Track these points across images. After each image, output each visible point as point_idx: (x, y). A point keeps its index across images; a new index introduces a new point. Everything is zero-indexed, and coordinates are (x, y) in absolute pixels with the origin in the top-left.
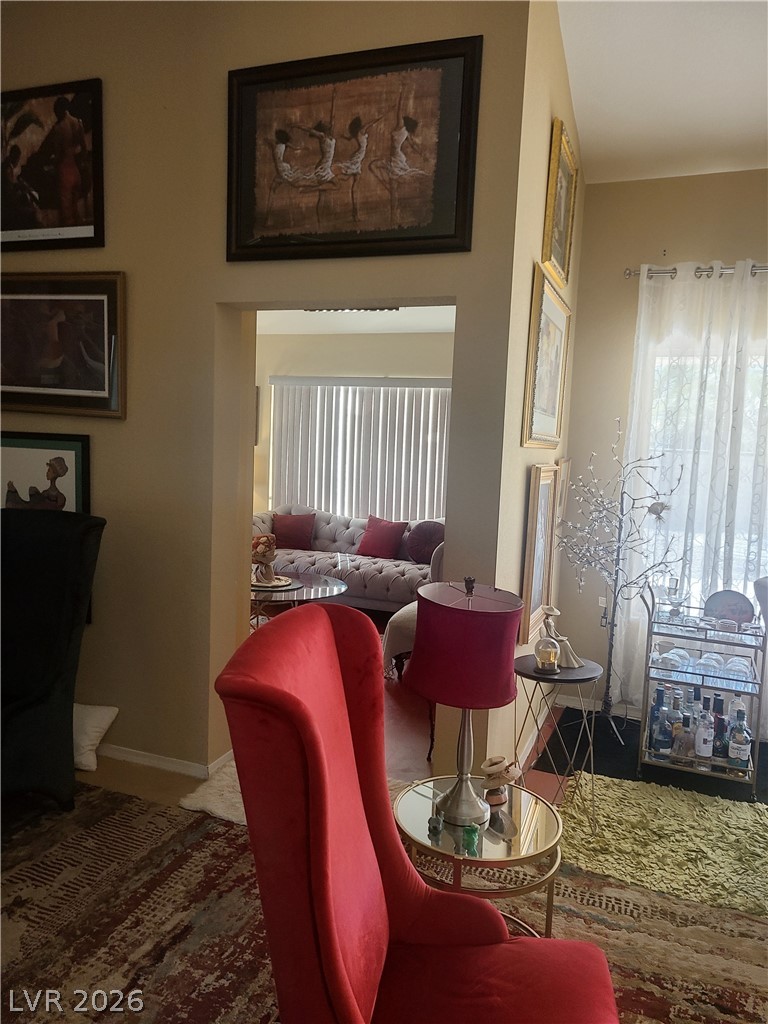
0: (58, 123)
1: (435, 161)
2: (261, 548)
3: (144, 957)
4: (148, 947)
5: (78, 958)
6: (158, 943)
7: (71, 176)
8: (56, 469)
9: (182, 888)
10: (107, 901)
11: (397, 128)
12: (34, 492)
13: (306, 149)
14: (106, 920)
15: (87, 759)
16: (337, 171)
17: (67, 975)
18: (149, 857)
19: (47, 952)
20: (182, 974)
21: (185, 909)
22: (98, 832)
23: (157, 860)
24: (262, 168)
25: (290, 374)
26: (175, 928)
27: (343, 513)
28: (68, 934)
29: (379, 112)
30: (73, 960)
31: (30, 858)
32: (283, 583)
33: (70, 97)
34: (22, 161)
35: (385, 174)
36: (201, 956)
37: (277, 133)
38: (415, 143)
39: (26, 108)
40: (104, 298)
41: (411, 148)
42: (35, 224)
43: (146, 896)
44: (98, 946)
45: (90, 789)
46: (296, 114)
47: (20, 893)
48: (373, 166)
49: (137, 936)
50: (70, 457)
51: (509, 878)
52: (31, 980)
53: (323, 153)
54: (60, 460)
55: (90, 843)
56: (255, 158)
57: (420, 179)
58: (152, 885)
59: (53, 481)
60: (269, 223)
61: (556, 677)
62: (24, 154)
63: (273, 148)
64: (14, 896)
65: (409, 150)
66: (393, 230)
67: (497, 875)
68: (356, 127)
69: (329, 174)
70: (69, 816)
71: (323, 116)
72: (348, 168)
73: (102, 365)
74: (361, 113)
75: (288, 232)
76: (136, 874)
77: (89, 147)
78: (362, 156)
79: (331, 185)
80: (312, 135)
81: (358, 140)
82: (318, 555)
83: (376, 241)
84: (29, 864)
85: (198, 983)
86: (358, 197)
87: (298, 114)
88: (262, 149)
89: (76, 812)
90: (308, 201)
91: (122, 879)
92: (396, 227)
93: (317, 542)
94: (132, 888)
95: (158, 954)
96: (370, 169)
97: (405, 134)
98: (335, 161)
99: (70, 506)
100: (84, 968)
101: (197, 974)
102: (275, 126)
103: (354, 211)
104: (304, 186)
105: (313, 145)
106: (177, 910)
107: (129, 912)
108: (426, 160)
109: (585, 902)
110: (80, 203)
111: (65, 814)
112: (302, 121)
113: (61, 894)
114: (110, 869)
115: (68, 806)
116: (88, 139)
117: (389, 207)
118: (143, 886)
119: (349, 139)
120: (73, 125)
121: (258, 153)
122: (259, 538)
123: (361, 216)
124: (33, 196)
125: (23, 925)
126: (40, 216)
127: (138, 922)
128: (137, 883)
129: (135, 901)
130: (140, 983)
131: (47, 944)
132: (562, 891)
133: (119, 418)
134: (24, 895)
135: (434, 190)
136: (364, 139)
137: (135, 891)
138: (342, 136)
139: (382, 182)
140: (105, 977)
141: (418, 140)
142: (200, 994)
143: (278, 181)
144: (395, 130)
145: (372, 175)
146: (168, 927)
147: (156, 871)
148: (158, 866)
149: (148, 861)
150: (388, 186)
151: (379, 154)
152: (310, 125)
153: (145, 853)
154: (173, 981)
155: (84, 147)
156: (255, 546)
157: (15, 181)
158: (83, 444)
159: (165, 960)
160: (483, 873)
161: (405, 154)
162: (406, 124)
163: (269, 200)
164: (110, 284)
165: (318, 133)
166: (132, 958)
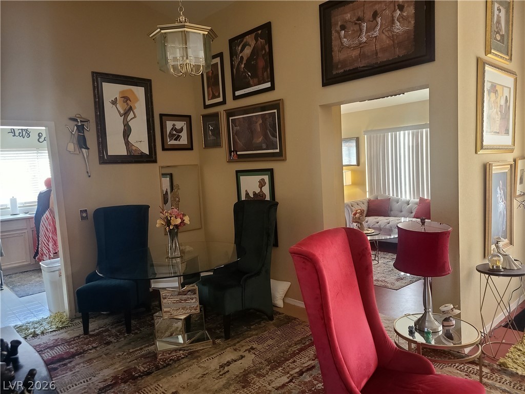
0: (256, 43)
1: (414, 21)
2: (358, 215)
3: (296, 373)
4: (297, 370)
5: (272, 369)
6: (301, 370)
7: (261, 63)
8: (262, 183)
9: (313, 353)
10: (283, 353)
11: (395, 11)
12: (255, 194)
13: (353, 30)
14: (283, 359)
15: (279, 303)
16: (368, 37)
17: (267, 374)
18: (301, 340)
19: (261, 366)
20: (309, 381)
21: (313, 360)
22: (282, 329)
23: (304, 342)
24: (335, 43)
25: (374, 129)
26: (308, 366)
27: (406, 197)
28: (269, 361)
29: (386, 5)
30: (270, 369)
31: (257, 335)
32: (370, 232)
33: (260, 32)
34: (244, 62)
35: (390, 33)
36: (318, 377)
37: (340, 26)
38: (404, 16)
39: (245, 40)
40: (276, 111)
41: (402, 19)
42: (249, 86)
43: (298, 353)
44: (279, 367)
45: (280, 314)
46: (348, 16)
47: (253, 346)
48: (384, 31)
49: (294, 366)
50: (266, 178)
51: (472, 371)
52: (255, 373)
53: (361, 30)
54: (263, 180)
55: (279, 333)
56: (331, 39)
57: (407, 32)
58: (301, 350)
59: (261, 188)
60: (339, 67)
61: (501, 273)
62: (245, 59)
63: (339, 34)
64: (251, 346)
65: (401, 19)
66: (396, 58)
67: (466, 369)
68: (375, 15)
69: (364, 39)
70: (271, 322)
71: (360, 14)
72: (373, 34)
73: (275, 139)
74: (377, 8)
75: (347, 69)
76: (295, 345)
77: (267, 50)
78: (379, 27)
79: (365, 44)
80: (356, 24)
81: (376, 21)
82: (391, 219)
83: (388, 65)
84: (256, 337)
85: (315, 385)
86: (378, 47)
87: (349, 16)
88: (334, 34)
89: (274, 321)
90: (356, 53)
91: (290, 346)
92: (397, 57)
93: (392, 212)
94: (293, 350)
95: (301, 373)
96: (383, 32)
97: (398, 12)
98: (366, 33)
99: (268, 198)
100: (273, 373)
101: (315, 382)
102: (340, 23)
103: (377, 53)
104: (353, 47)
105: (356, 28)
106: (310, 360)
107: (291, 358)
108: (410, 22)
109: (515, 388)
110: (265, 74)
111: (270, 322)
112: (351, 19)
113: (267, 348)
114: (285, 343)
115: (271, 319)
116: (267, 47)
117: (393, 48)
118: (297, 350)
119: (372, 21)
120: (261, 43)
121: (333, 37)
122: (357, 211)
123: (379, 55)
124: (248, 74)
125: (254, 356)
126: (251, 82)
127: (294, 362)
128: (295, 348)
129: (294, 354)
130: (293, 381)
131: (261, 363)
132: (502, 381)
133: (284, 160)
134: (254, 346)
135: (414, 35)
136: (379, 20)
137: (294, 351)
138: (369, 21)
139: (389, 37)
140: (281, 377)
141: (405, 14)
142: (315, 389)
143: (342, 47)
144: (394, 12)
145: (384, 35)
146: (306, 365)
147: (303, 345)
148: (304, 344)
149: (300, 342)
150: (392, 38)
151: (386, 24)
152: (355, 19)
153: (299, 339)
154: (305, 383)
155: (265, 51)
156: (355, 214)
157: (242, 70)
158: (271, 172)
159: (303, 375)
160: (458, 368)
161: (399, 22)
162: (398, 8)
163: (338, 56)
164: (277, 105)
165: (358, 22)
166: (291, 373)
